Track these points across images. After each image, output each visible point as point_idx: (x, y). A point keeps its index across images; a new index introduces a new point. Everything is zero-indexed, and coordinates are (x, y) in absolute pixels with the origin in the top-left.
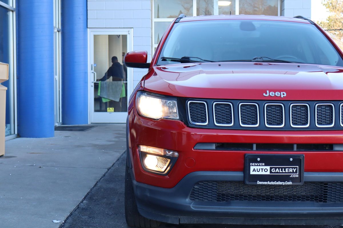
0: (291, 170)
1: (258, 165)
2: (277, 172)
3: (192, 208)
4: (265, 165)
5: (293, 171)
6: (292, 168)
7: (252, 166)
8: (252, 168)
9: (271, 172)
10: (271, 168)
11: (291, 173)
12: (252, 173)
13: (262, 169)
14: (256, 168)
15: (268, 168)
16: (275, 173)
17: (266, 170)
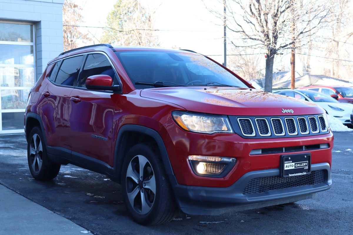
0: (304, 165)
1: (288, 163)
2: (298, 167)
3: (248, 200)
4: (292, 162)
5: (306, 165)
6: (305, 162)
7: (286, 163)
8: (285, 165)
9: (295, 167)
10: (295, 164)
11: (305, 166)
12: (285, 169)
13: (291, 165)
14: (287, 164)
15: (294, 164)
16: (297, 167)
17: (293, 166)
